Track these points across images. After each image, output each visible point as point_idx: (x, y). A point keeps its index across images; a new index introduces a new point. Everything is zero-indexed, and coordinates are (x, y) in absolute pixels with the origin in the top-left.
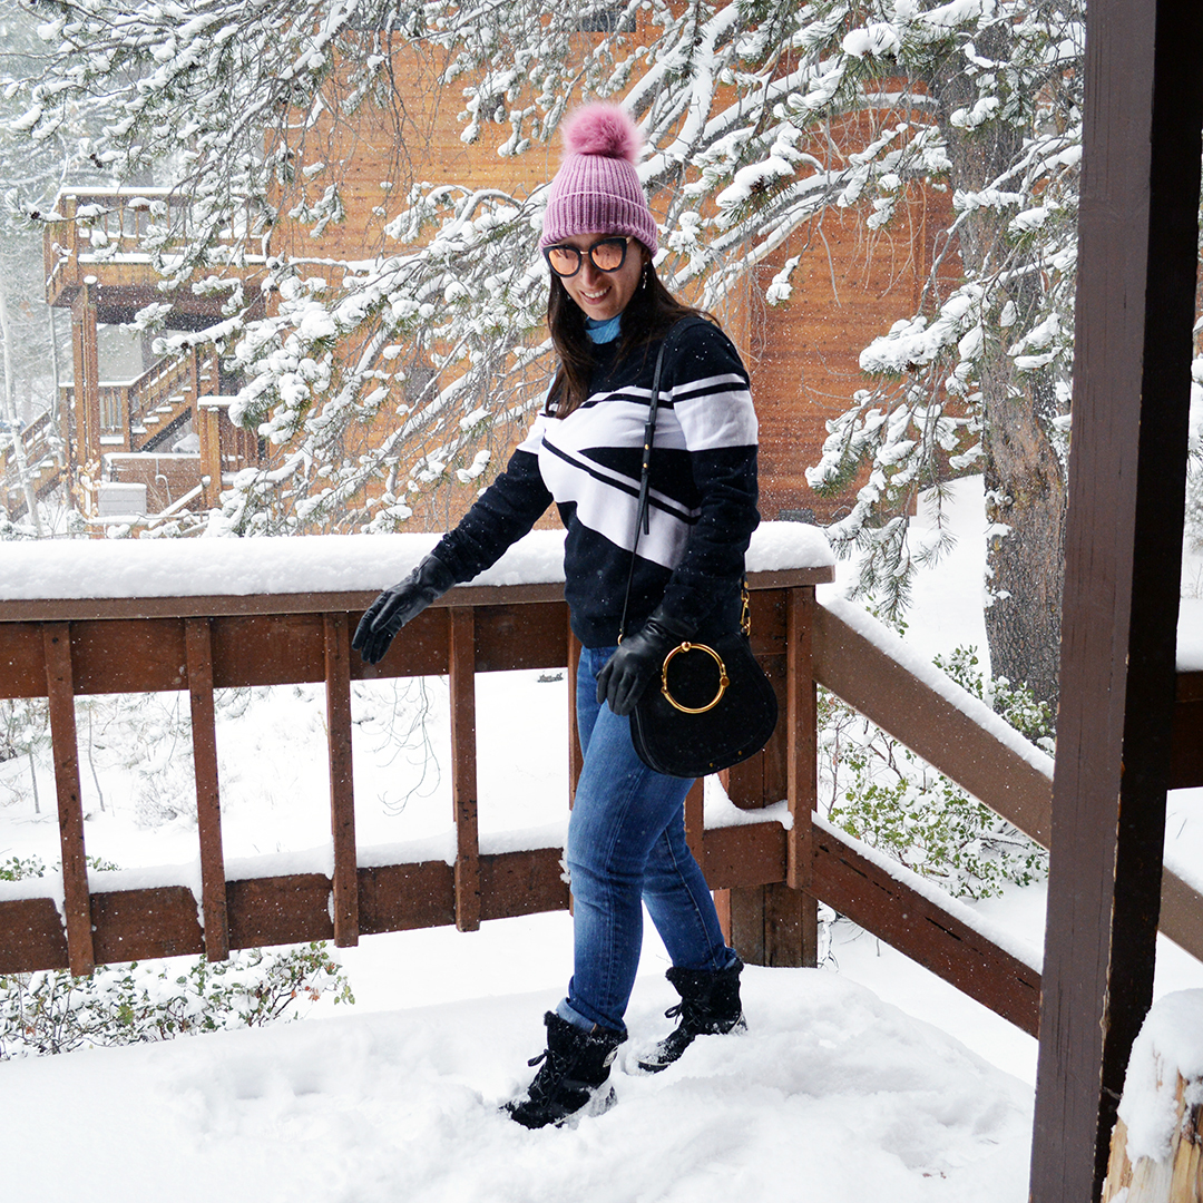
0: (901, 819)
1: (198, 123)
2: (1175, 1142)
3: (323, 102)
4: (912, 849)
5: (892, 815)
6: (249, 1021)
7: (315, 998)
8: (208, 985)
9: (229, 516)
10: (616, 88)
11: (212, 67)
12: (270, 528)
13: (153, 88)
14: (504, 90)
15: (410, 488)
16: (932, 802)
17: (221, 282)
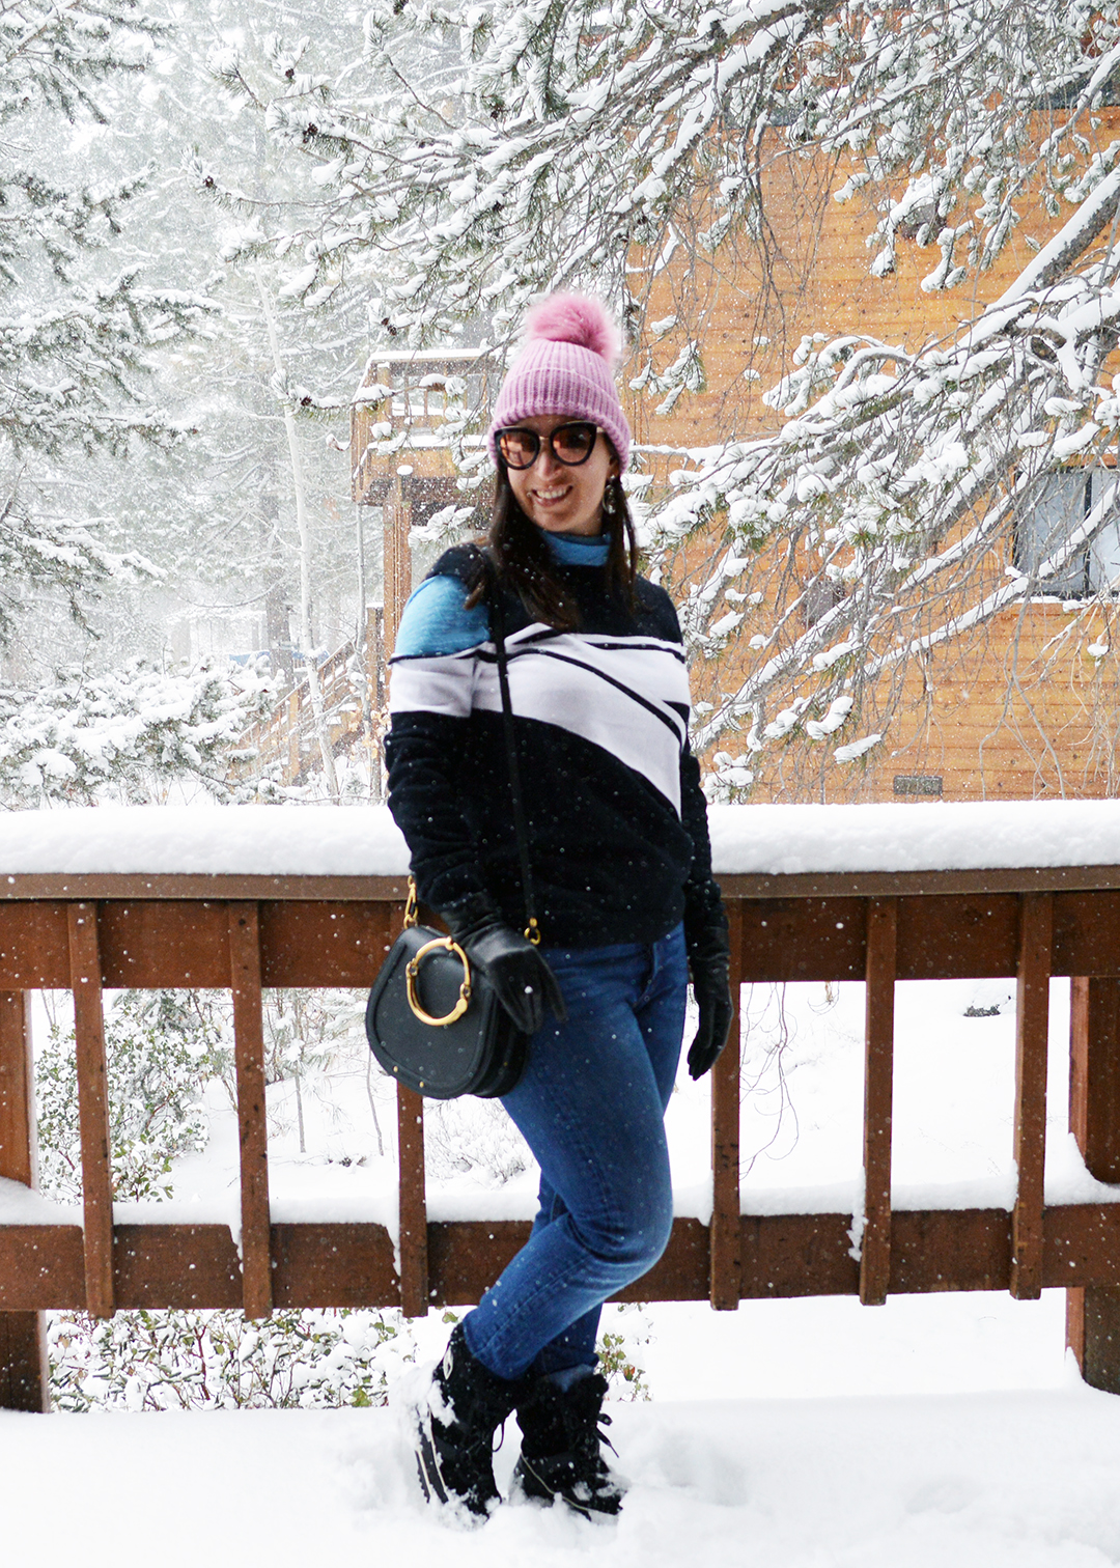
1: (516, 272)
3: (678, 235)
11: (521, 208)
13: (447, 237)
14: (930, 201)
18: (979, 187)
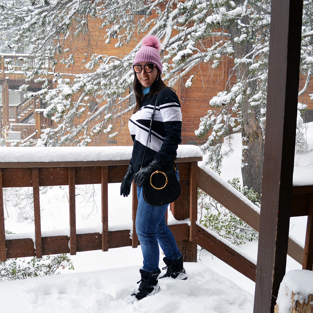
0: (219, 223)
1: (36, 37)
2: (291, 310)
3: (69, 32)
4: (222, 231)
5: (217, 222)
6: (46, 274)
7: (64, 268)
8: (36, 264)
9: (43, 141)
10: (146, 30)
11: (40, 23)
12: (54, 144)
13: (25, 28)
14: (117, 30)
15: (91, 134)
16: (227, 219)
17: (42, 79)
18: (126, 28)
